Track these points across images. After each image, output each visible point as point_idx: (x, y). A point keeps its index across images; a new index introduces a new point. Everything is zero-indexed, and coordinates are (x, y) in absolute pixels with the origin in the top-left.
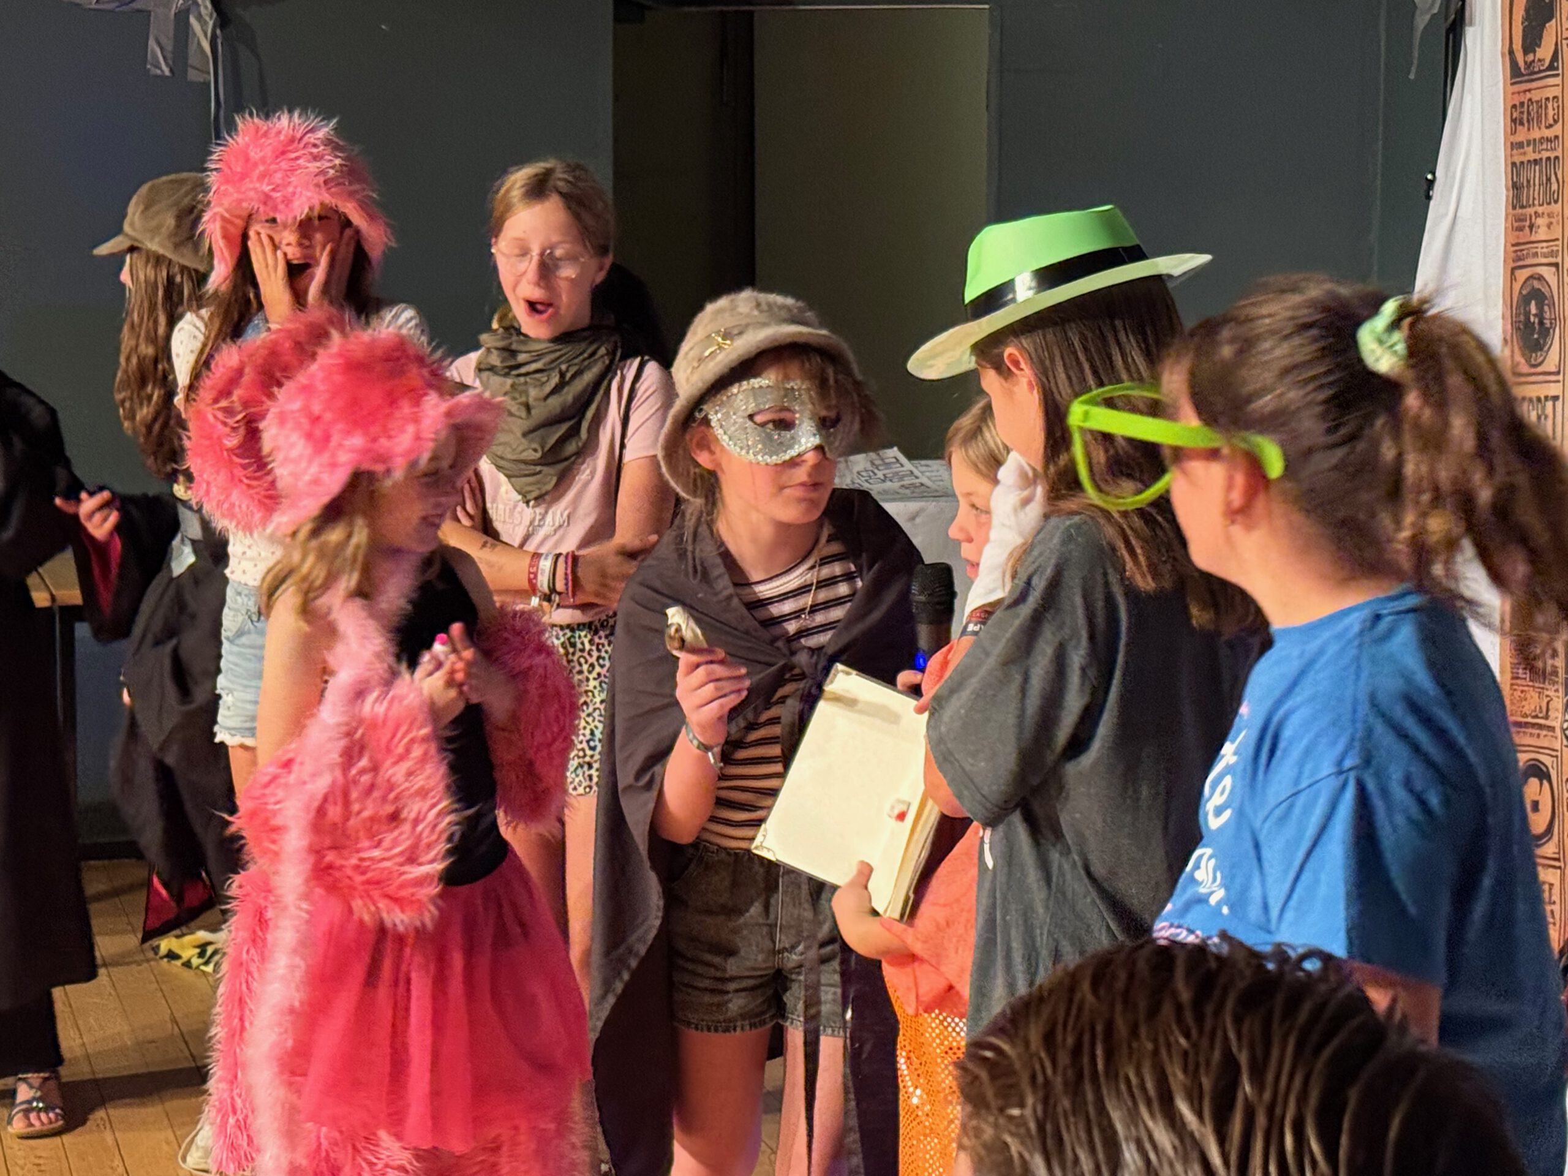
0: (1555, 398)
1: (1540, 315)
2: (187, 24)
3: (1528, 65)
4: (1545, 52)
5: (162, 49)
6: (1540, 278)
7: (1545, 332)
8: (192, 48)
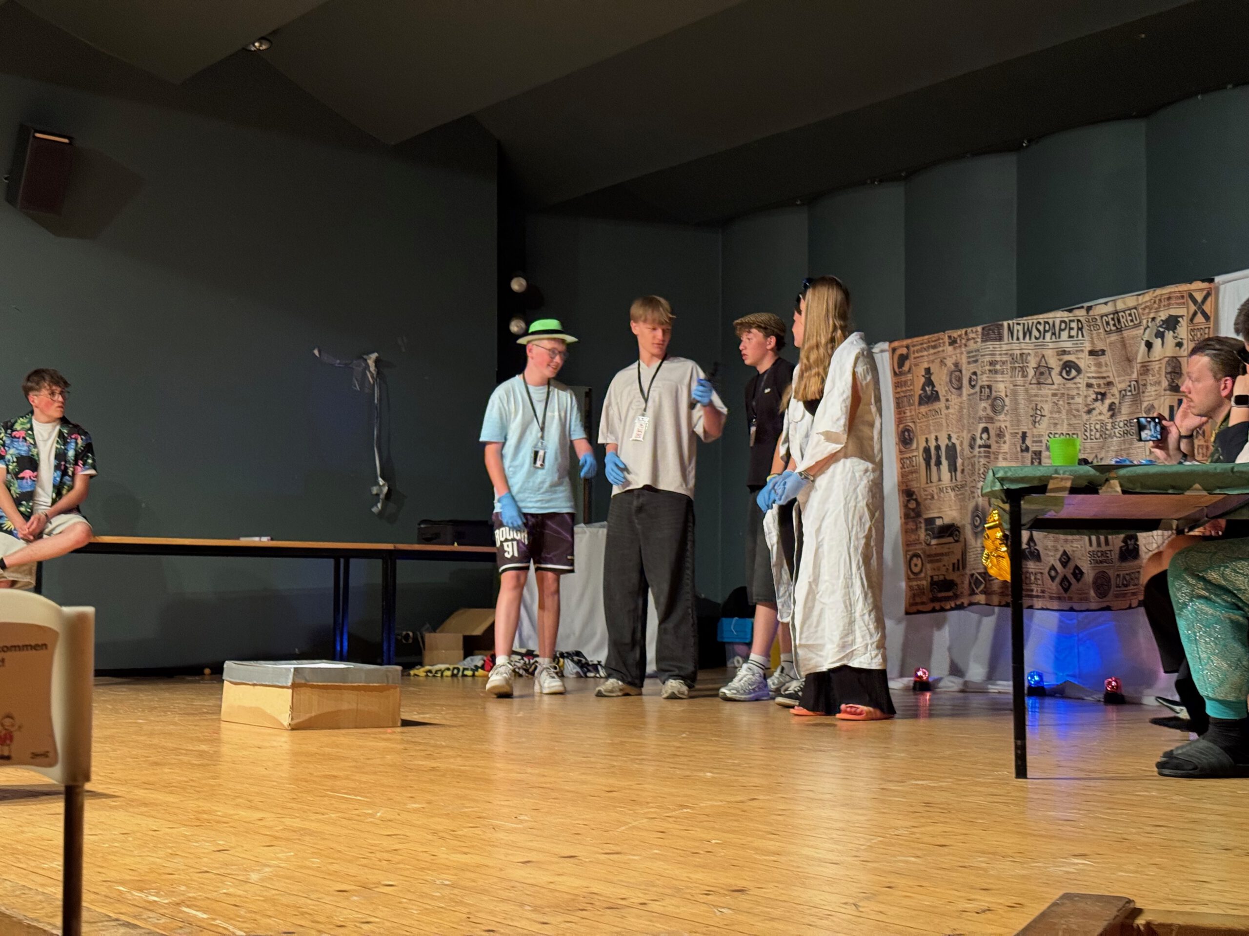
0: (915, 456)
1: (909, 435)
2: (366, 374)
3: (900, 372)
4: (906, 368)
5: (357, 380)
6: (909, 426)
7: (911, 440)
8: (367, 381)
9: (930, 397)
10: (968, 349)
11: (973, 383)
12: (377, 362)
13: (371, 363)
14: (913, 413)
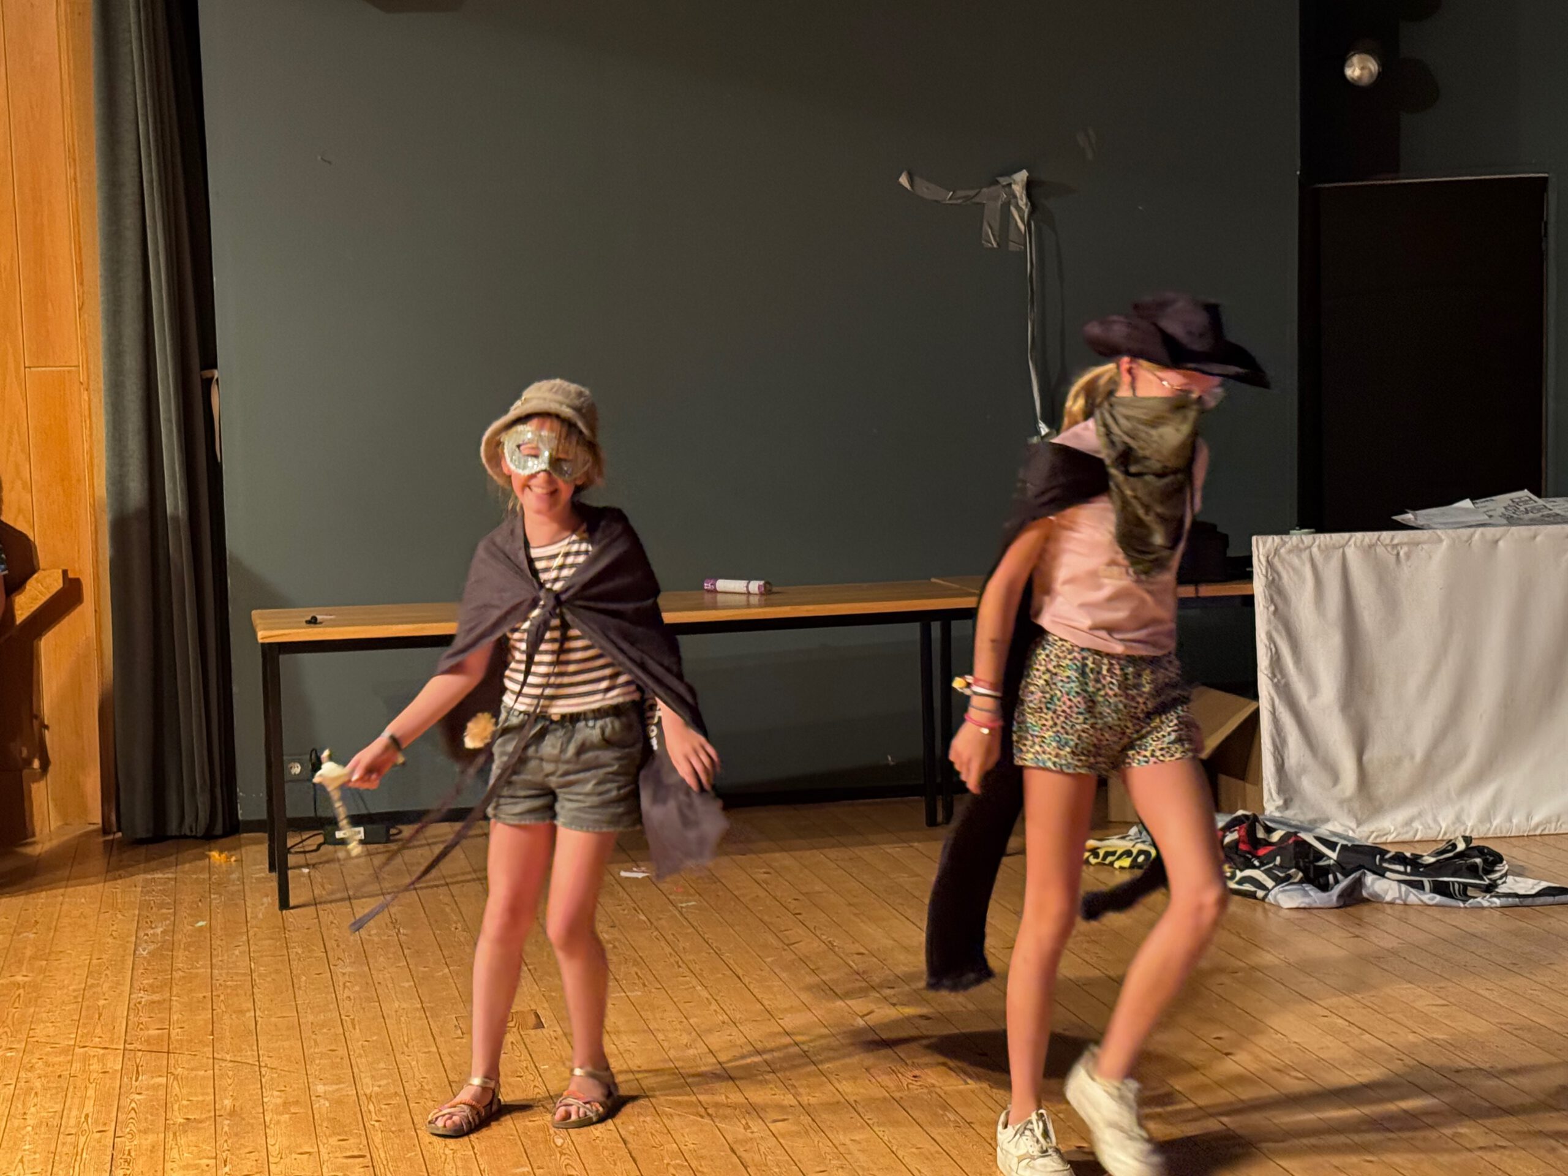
2: (1009, 214)
5: (991, 228)
8: (1012, 228)
12: (1029, 186)
13: (1018, 189)
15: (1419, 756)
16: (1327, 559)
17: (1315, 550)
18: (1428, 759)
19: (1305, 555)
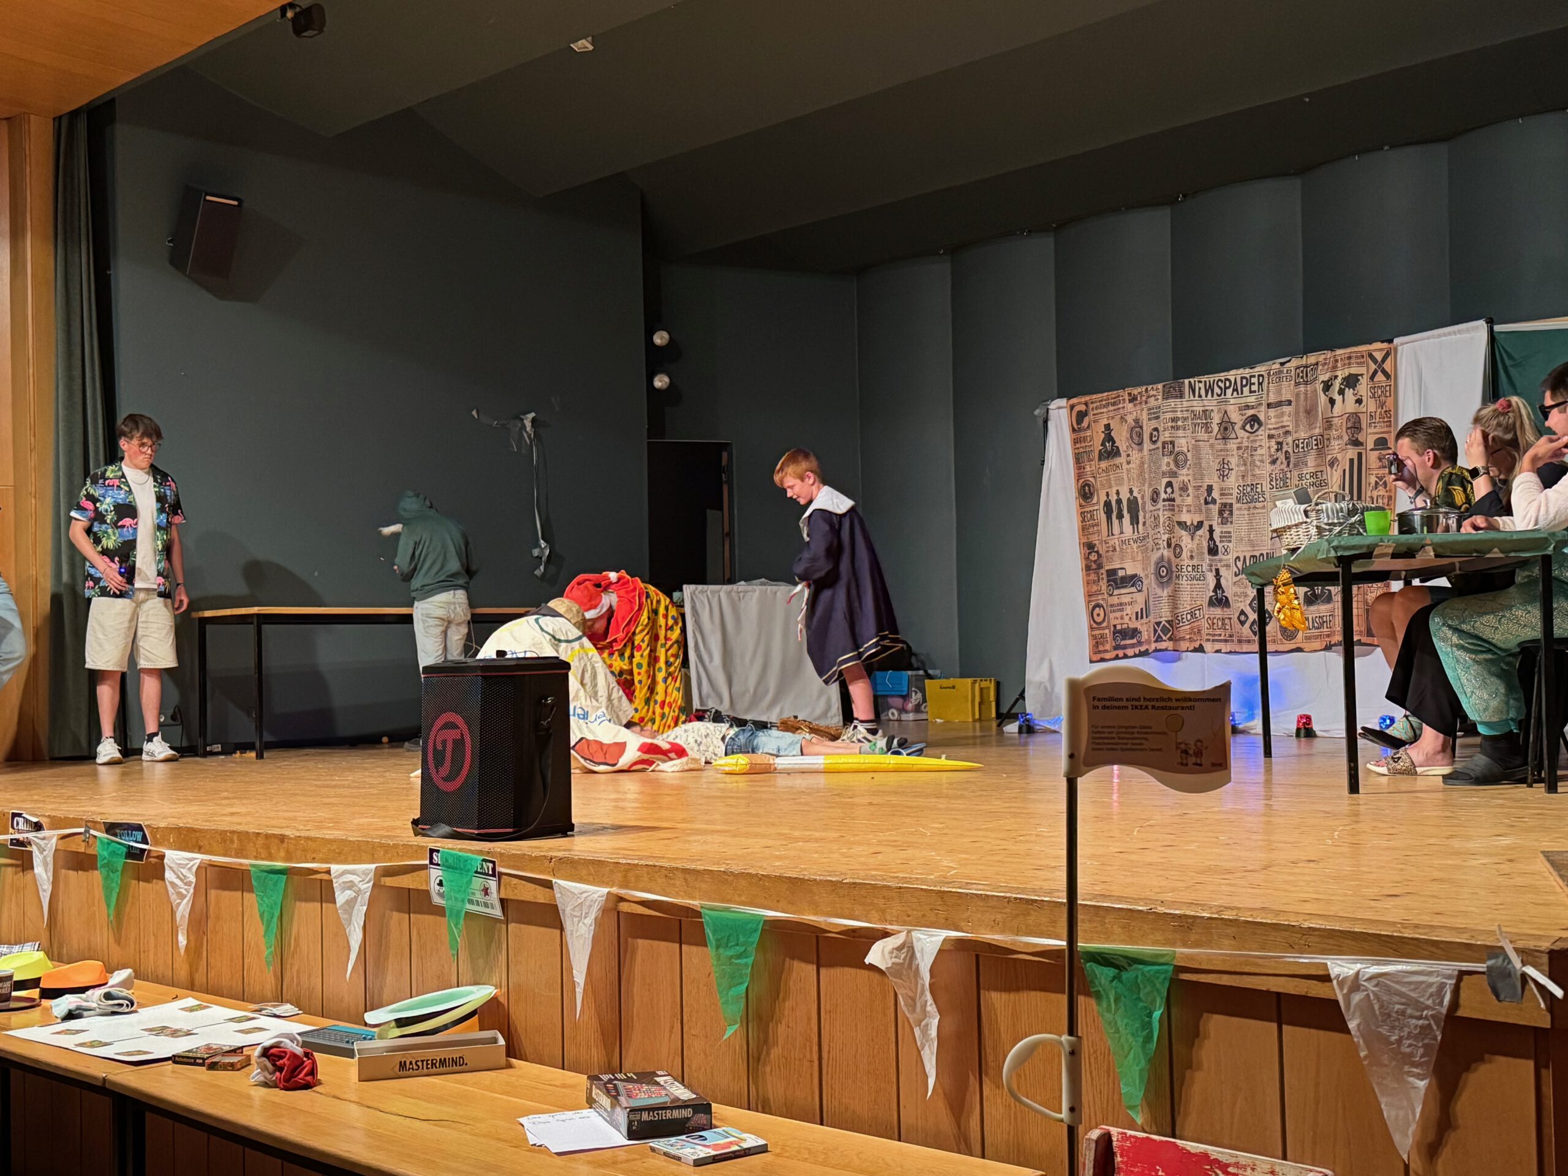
1: (1090, 490)
2: (523, 435)
3: (1078, 428)
4: (1085, 424)
5: (515, 441)
6: (1089, 480)
7: (1092, 494)
9: (1110, 451)
10: (1148, 405)
11: (1154, 439)
12: (533, 421)
13: (528, 422)
14: (1094, 468)
15: (752, 691)
16: (714, 597)
17: (709, 592)
18: (755, 691)
19: (705, 595)
